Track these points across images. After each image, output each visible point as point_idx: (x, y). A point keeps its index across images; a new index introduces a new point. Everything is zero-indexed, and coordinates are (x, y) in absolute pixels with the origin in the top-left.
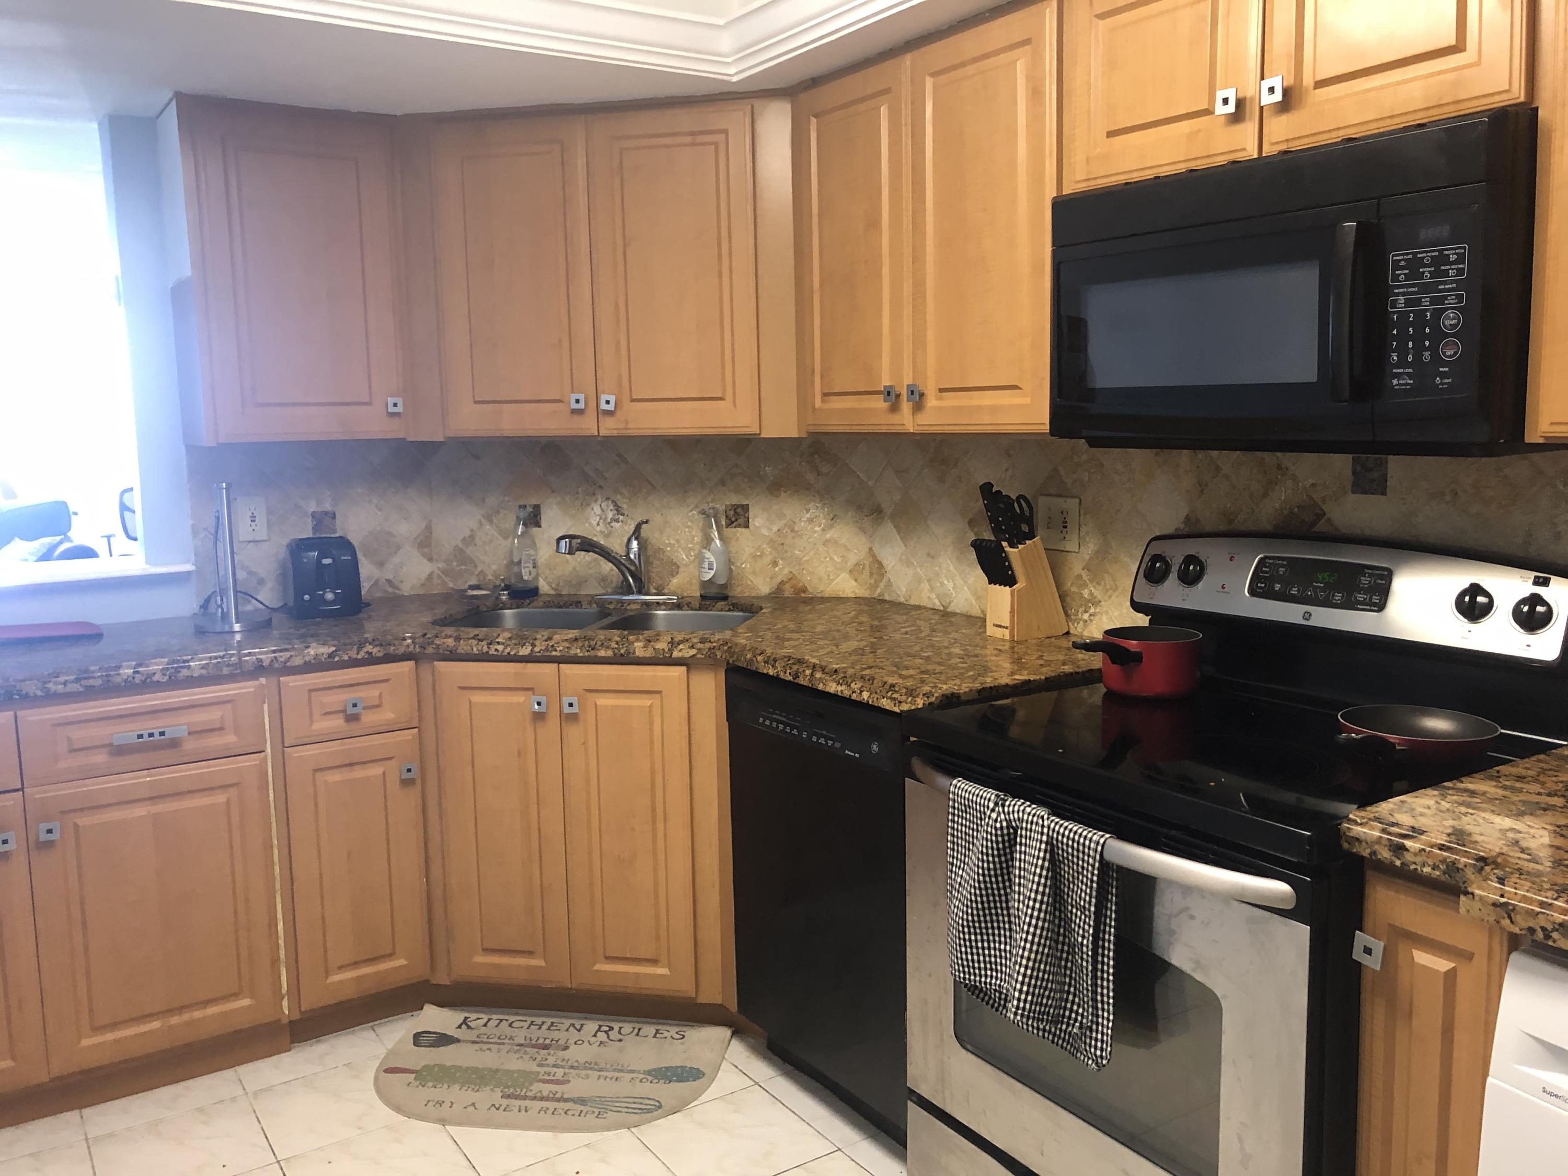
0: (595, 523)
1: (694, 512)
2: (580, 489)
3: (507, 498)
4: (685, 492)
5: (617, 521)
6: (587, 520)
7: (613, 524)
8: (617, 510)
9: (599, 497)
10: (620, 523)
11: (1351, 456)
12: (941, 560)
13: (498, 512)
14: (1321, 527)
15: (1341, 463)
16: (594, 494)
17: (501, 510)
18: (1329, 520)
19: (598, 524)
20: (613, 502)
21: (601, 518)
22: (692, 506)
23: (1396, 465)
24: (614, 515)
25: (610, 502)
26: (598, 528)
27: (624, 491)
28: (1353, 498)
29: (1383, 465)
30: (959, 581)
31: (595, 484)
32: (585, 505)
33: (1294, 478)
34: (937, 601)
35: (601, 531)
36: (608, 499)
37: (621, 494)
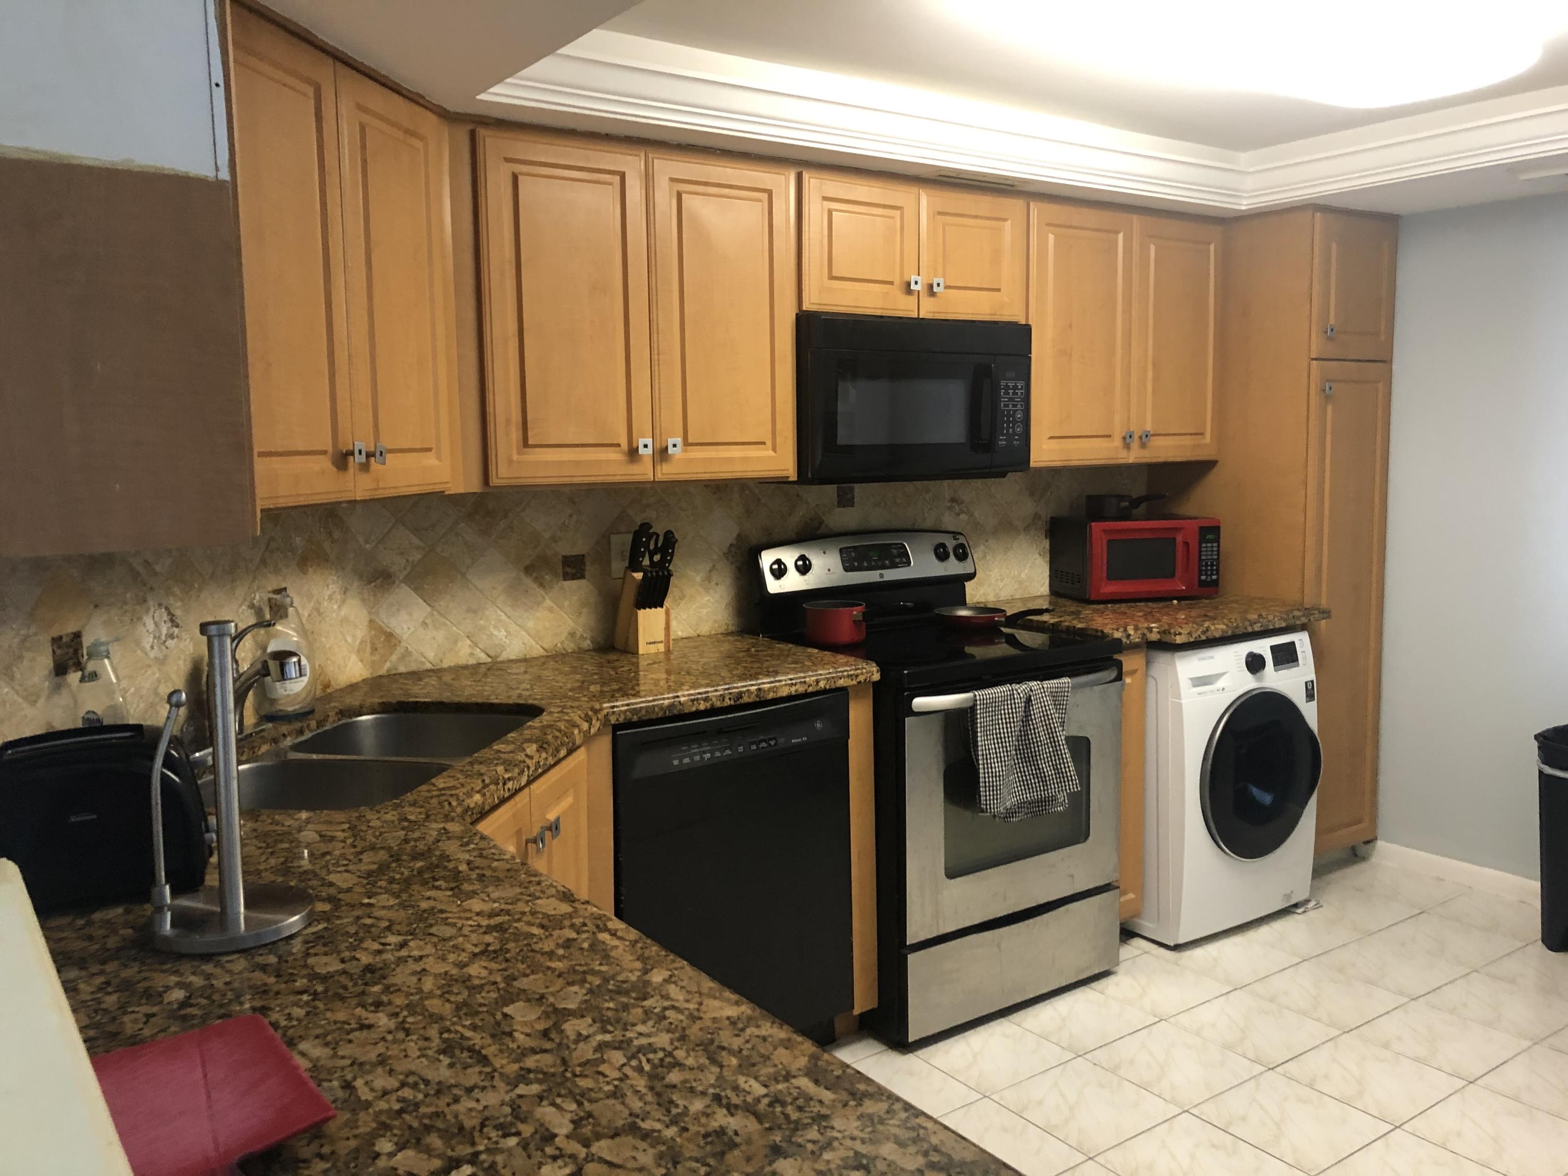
0: (148, 647)
1: (244, 607)
2: (128, 595)
3: (33, 629)
4: (233, 581)
5: (171, 636)
6: (138, 643)
7: (170, 643)
8: (172, 621)
9: (151, 603)
10: (175, 640)
11: (836, 486)
12: (487, 613)
13: (20, 658)
14: (822, 530)
15: (831, 490)
16: (145, 601)
17: (24, 653)
18: (827, 526)
19: (152, 647)
20: (167, 609)
21: (155, 637)
22: (241, 599)
23: (858, 488)
24: (168, 628)
25: (163, 610)
26: (152, 655)
27: (176, 590)
28: (839, 510)
29: (852, 489)
30: (513, 627)
31: (145, 585)
32: (136, 619)
33: (807, 503)
34: (483, 656)
35: (156, 658)
36: (160, 605)
37: (174, 595)
